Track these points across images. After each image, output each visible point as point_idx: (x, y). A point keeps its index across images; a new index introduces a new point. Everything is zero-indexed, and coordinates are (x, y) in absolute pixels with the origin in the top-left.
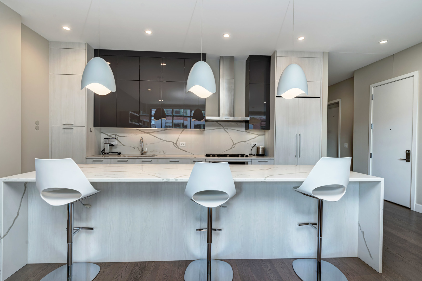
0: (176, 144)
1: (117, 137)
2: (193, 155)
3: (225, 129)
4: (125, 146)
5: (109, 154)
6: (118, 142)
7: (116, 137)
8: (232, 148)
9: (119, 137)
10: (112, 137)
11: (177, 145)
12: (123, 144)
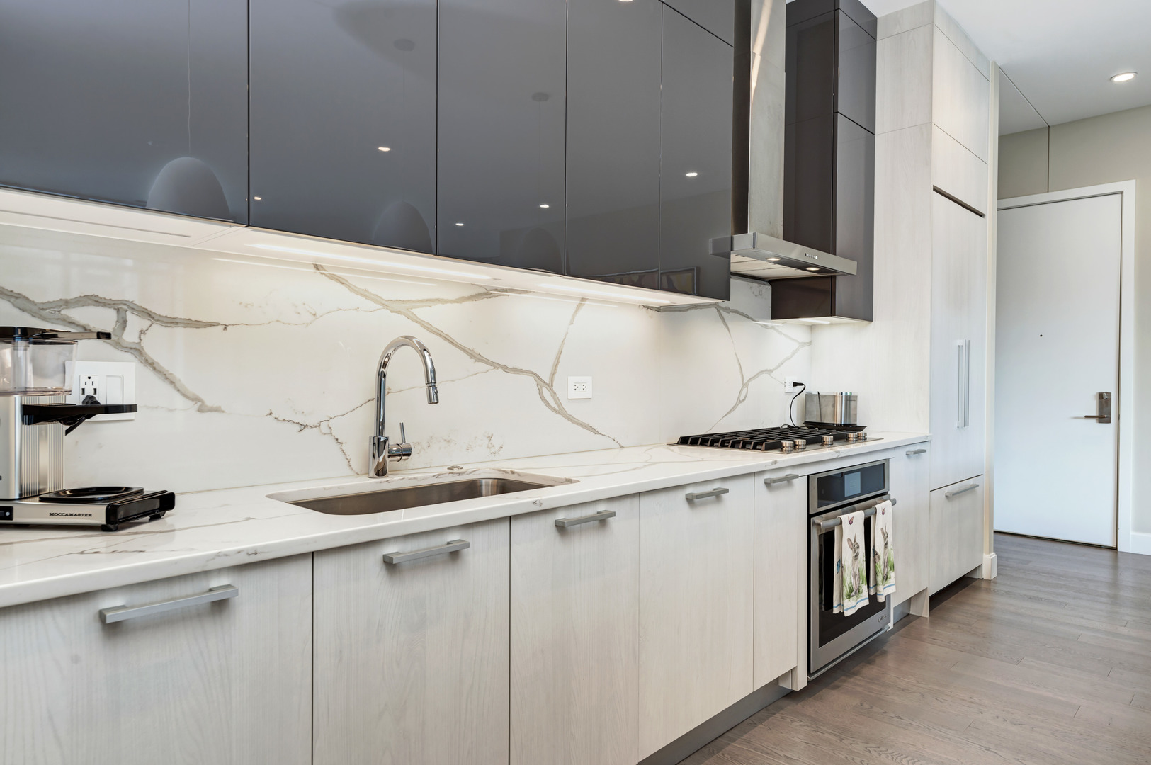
0: (550, 387)
1: (134, 322)
2: (622, 447)
3: (721, 311)
4: (217, 410)
5: (17, 519)
6: (148, 372)
7: (123, 323)
8: (739, 402)
9: (157, 329)
10: (72, 323)
11: (554, 395)
12: (196, 399)
